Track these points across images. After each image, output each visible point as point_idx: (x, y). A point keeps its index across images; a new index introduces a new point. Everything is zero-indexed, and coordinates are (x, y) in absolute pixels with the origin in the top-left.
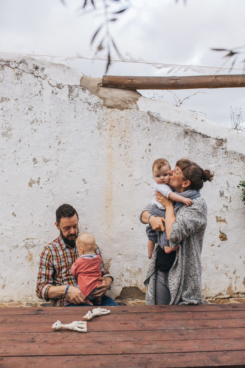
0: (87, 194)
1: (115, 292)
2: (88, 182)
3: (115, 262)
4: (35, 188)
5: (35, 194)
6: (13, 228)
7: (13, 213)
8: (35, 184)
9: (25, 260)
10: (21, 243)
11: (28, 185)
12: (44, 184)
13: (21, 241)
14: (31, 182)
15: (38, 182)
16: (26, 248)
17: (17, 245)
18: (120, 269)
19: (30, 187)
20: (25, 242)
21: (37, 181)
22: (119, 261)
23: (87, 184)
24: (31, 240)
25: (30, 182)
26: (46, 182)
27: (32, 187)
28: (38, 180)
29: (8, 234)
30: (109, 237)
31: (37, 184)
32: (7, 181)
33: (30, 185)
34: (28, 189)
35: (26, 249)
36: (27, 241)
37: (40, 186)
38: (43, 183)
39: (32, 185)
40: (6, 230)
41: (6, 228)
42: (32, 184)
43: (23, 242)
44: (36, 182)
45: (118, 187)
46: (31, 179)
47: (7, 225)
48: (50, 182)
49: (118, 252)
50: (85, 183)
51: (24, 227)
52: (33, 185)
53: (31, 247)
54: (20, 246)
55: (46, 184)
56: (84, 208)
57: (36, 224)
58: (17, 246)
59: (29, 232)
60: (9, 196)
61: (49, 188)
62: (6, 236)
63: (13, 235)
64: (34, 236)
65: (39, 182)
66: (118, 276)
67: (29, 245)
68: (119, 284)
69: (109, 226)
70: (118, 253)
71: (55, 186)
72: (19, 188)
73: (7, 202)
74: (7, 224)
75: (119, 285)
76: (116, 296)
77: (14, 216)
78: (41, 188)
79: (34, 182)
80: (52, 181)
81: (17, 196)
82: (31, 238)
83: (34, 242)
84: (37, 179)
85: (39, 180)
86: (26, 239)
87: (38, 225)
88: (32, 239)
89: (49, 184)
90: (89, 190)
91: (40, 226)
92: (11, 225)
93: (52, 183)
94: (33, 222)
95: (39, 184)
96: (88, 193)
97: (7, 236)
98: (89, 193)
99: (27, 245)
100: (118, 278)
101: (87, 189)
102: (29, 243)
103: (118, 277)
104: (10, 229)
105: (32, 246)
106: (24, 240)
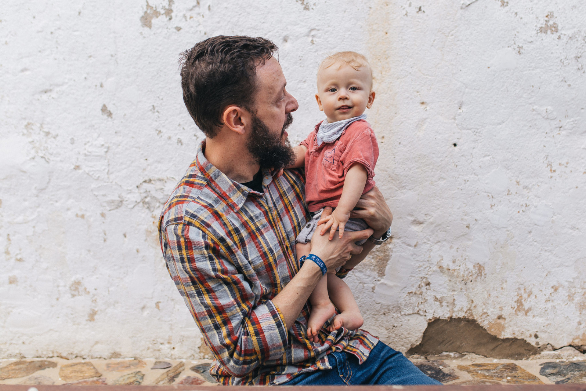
0: (312, 42)
1: (405, 333)
2: (315, 4)
3: (403, 245)
4: (160, 30)
5: (160, 48)
6: (106, 150)
7: (104, 106)
8: (160, 17)
9: (146, 240)
10: (130, 192)
11: (140, 24)
12: (185, 16)
13: (130, 188)
14: (149, 11)
15: (169, 12)
16: (146, 206)
17: (120, 199)
18: (418, 267)
19: (146, 29)
20: (142, 191)
21: (163, 8)
22: (415, 243)
23: (311, 10)
24: (159, 185)
25: (146, 12)
26: (191, 10)
27: (150, 27)
28: (167, 7)
29: (92, 169)
30: (383, 171)
31: (163, 19)
32: (80, 13)
33: (146, 21)
34: (141, 33)
35: (147, 211)
36: (146, 185)
37: (176, 22)
38: (181, 14)
39: (150, 22)
40: (86, 155)
41: (86, 152)
42: (151, 18)
43: (137, 190)
44: (163, 12)
45: (406, 15)
46: (148, 5)
47: (88, 142)
48: (203, 9)
49: (412, 216)
50: (306, 8)
51: (136, 147)
52: (154, 21)
53: (158, 204)
54: (127, 202)
55: (191, 18)
56: (306, 85)
57: (170, 138)
58: (121, 202)
59: (150, 160)
60: (90, 57)
61: (201, 28)
62: (88, 174)
63: (106, 171)
64: (166, 171)
65: (171, 11)
66: (413, 286)
67: (153, 198)
68: (417, 309)
69: (383, 137)
70: (412, 219)
71: (219, 22)
72: (114, 32)
73: (85, 75)
74: (87, 140)
75: (418, 313)
76: (409, 346)
77: (105, 117)
78: (178, 29)
79: (157, 14)
80: (209, 6)
81: (112, 56)
82: (157, 177)
83: (166, 189)
84: (166, 3)
85: (169, 5)
86: (145, 182)
87: (174, 139)
88: (160, 180)
89: (200, 18)
90: (317, 28)
91: (180, 142)
92: (101, 141)
93: (207, 12)
94: (160, 132)
95: (170, 19)
96: (315, 39)
97: (91, 173)
98: (319, 37)
99: (147, 200)
100: (415, 293)
101: (313, 26)
102: (153, 193)
103: (414, 290)
104: (96, 154)
105: (162, 201)
106: (138, 184)
